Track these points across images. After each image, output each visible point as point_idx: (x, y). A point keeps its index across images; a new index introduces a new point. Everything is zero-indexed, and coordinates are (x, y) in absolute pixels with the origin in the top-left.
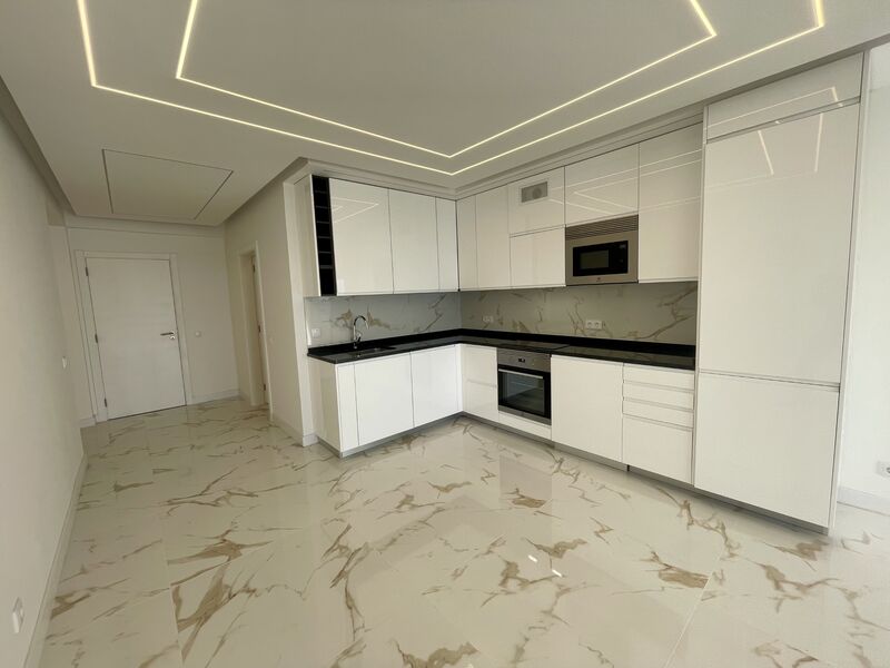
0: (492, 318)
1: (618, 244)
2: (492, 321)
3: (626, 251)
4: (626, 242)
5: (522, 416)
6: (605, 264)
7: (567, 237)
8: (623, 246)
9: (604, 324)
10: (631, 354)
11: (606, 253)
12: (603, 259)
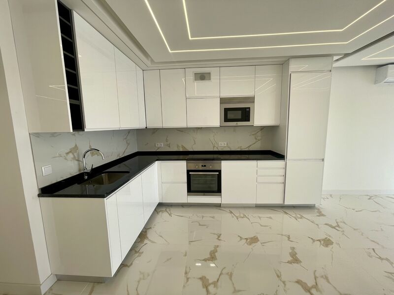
0: (162, 144)
1: (246, 108)
2: (162, 146)
3: (249, 112)
4: (249, 108)
5: (204, 195)
6: (240, 117)
7: (221, 103)
8: (248, 110)
9: (227, 144)
10: (239, 156)
11: (240, 112)
12: (239, 115)
